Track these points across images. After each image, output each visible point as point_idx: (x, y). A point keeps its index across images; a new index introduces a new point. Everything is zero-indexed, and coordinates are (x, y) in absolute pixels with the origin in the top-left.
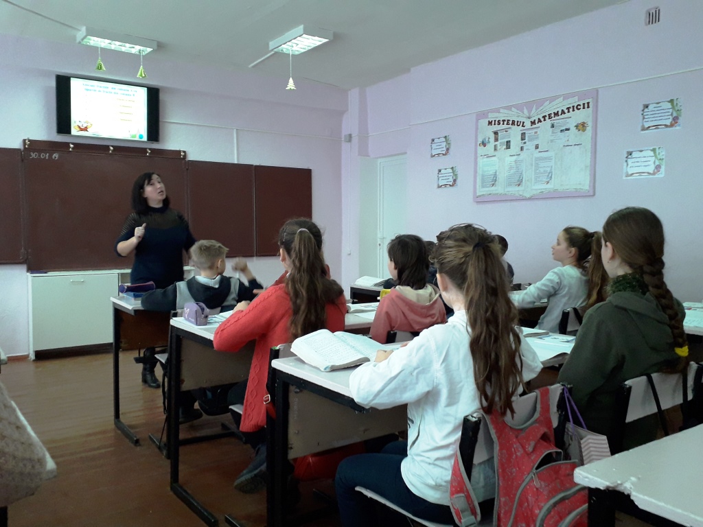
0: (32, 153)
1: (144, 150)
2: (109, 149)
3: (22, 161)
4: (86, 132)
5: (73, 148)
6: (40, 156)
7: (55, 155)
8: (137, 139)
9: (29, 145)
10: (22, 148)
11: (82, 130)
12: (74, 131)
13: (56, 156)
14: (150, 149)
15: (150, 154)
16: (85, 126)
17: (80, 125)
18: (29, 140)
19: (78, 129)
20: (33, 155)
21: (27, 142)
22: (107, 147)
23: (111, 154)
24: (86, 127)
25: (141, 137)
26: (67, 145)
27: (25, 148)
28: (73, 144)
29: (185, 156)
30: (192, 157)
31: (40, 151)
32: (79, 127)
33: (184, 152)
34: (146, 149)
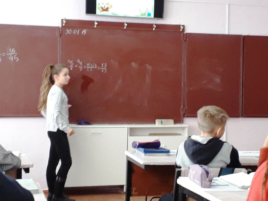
0: (67, 30)
1: (151, 26)
2: (124, 26)
4: (107, 12)
5: (97, 25)
6: (73, 32)
7: (83, 31)
8: (146, 16)
11: (104, 10)
16: (106, 7)
21: (65, 22)
22: (122, 24)
23: (125, 29)
25: (149, 15)
26: (92, 23)
27: (62, 26)
28: (97, 22)
29: (184, 30)
31: (73, 28)
32: (102, 8)
33: (183, 26)
34: (153, 24)
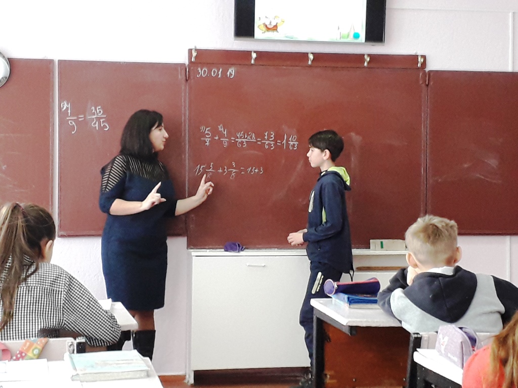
0: (200, 70)
1: (360, 57)
2: (308, 58)
3: (187, 80)
4: (275, 33)
5: (256, 59)
6: (210, 71)
7: (230, 71)
8: (350, 39)
9: (196, 57)
10: (187, 62)
11: (268, 29)
12: (258, 32)
13: (232, 71)
14: (369, 55)
15: (369, 63)
16: (274, 24)
17: (267, 23)
18: (196, 50)
19: (264, 29)
20: (202, 72)
21: (194, 54)
22: (305, 55)
23: (310, 66)
24: (276, 26)
25: (356, 36)
26: (248, 54)
27: (190, 62)
28: (256, 52)
29: (424, 64)
30: (434, 65)
31: (210, 65)
32: (266, 26)
33: (424, 57)
34: (364, 55)
